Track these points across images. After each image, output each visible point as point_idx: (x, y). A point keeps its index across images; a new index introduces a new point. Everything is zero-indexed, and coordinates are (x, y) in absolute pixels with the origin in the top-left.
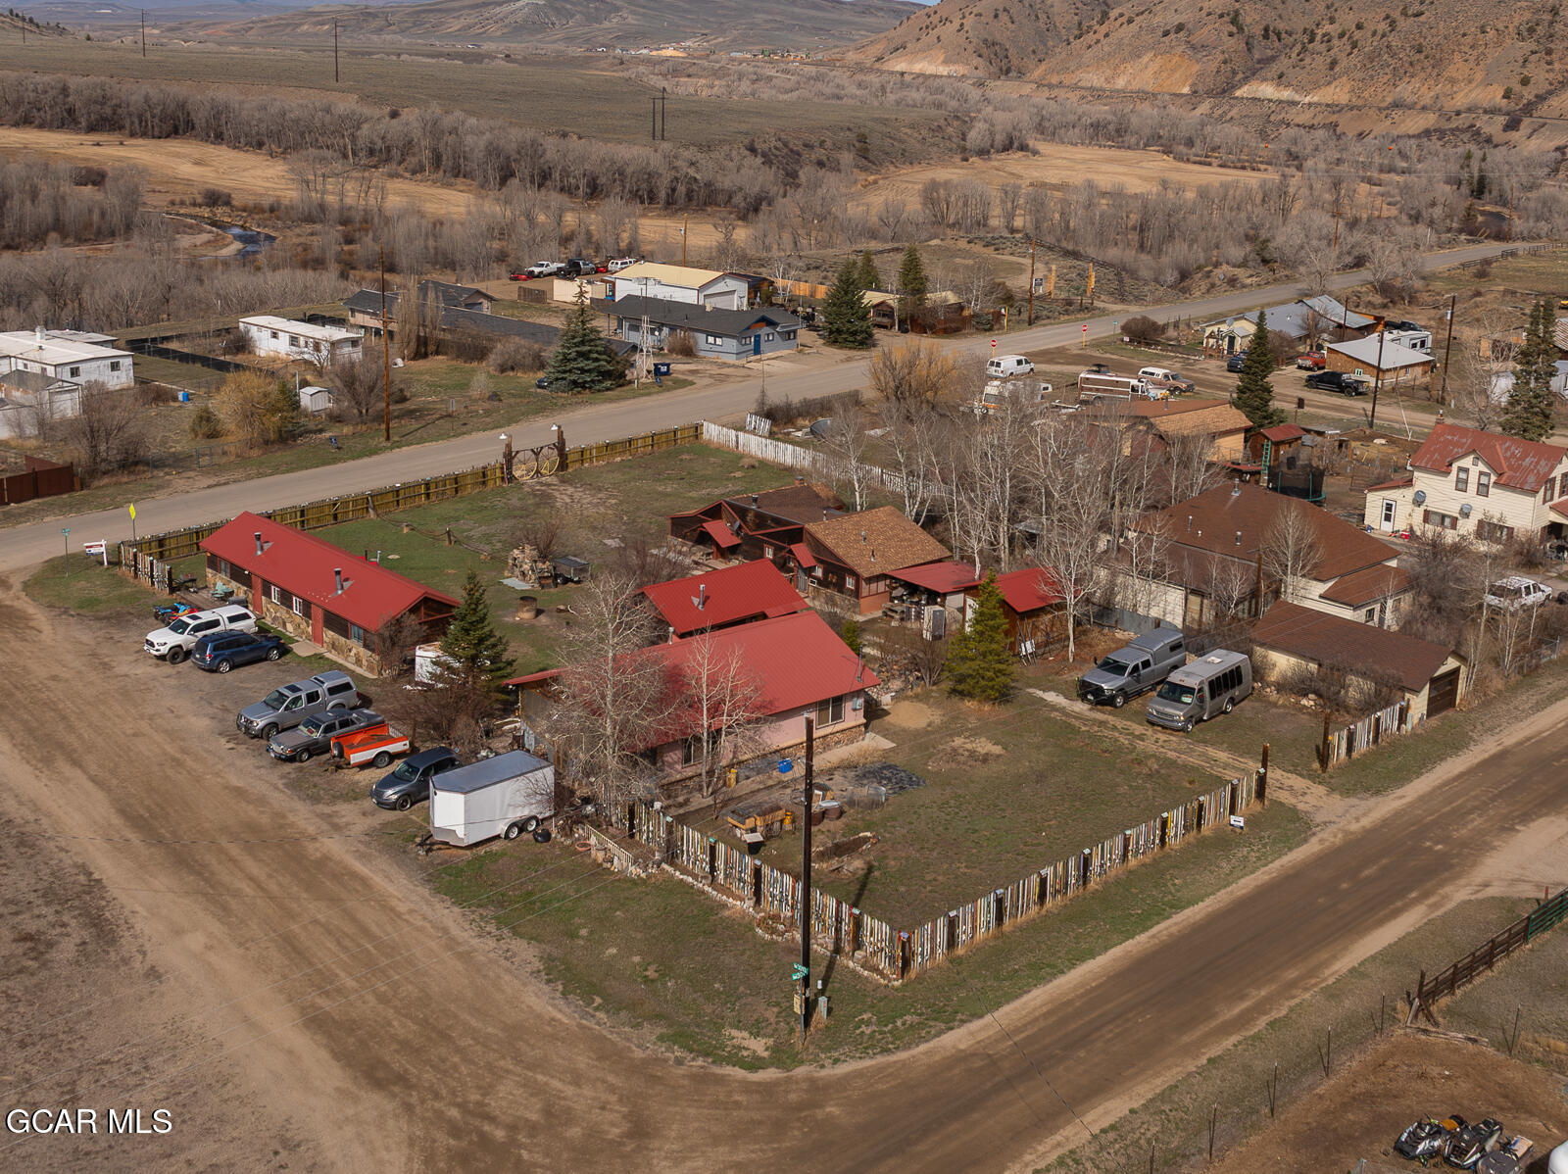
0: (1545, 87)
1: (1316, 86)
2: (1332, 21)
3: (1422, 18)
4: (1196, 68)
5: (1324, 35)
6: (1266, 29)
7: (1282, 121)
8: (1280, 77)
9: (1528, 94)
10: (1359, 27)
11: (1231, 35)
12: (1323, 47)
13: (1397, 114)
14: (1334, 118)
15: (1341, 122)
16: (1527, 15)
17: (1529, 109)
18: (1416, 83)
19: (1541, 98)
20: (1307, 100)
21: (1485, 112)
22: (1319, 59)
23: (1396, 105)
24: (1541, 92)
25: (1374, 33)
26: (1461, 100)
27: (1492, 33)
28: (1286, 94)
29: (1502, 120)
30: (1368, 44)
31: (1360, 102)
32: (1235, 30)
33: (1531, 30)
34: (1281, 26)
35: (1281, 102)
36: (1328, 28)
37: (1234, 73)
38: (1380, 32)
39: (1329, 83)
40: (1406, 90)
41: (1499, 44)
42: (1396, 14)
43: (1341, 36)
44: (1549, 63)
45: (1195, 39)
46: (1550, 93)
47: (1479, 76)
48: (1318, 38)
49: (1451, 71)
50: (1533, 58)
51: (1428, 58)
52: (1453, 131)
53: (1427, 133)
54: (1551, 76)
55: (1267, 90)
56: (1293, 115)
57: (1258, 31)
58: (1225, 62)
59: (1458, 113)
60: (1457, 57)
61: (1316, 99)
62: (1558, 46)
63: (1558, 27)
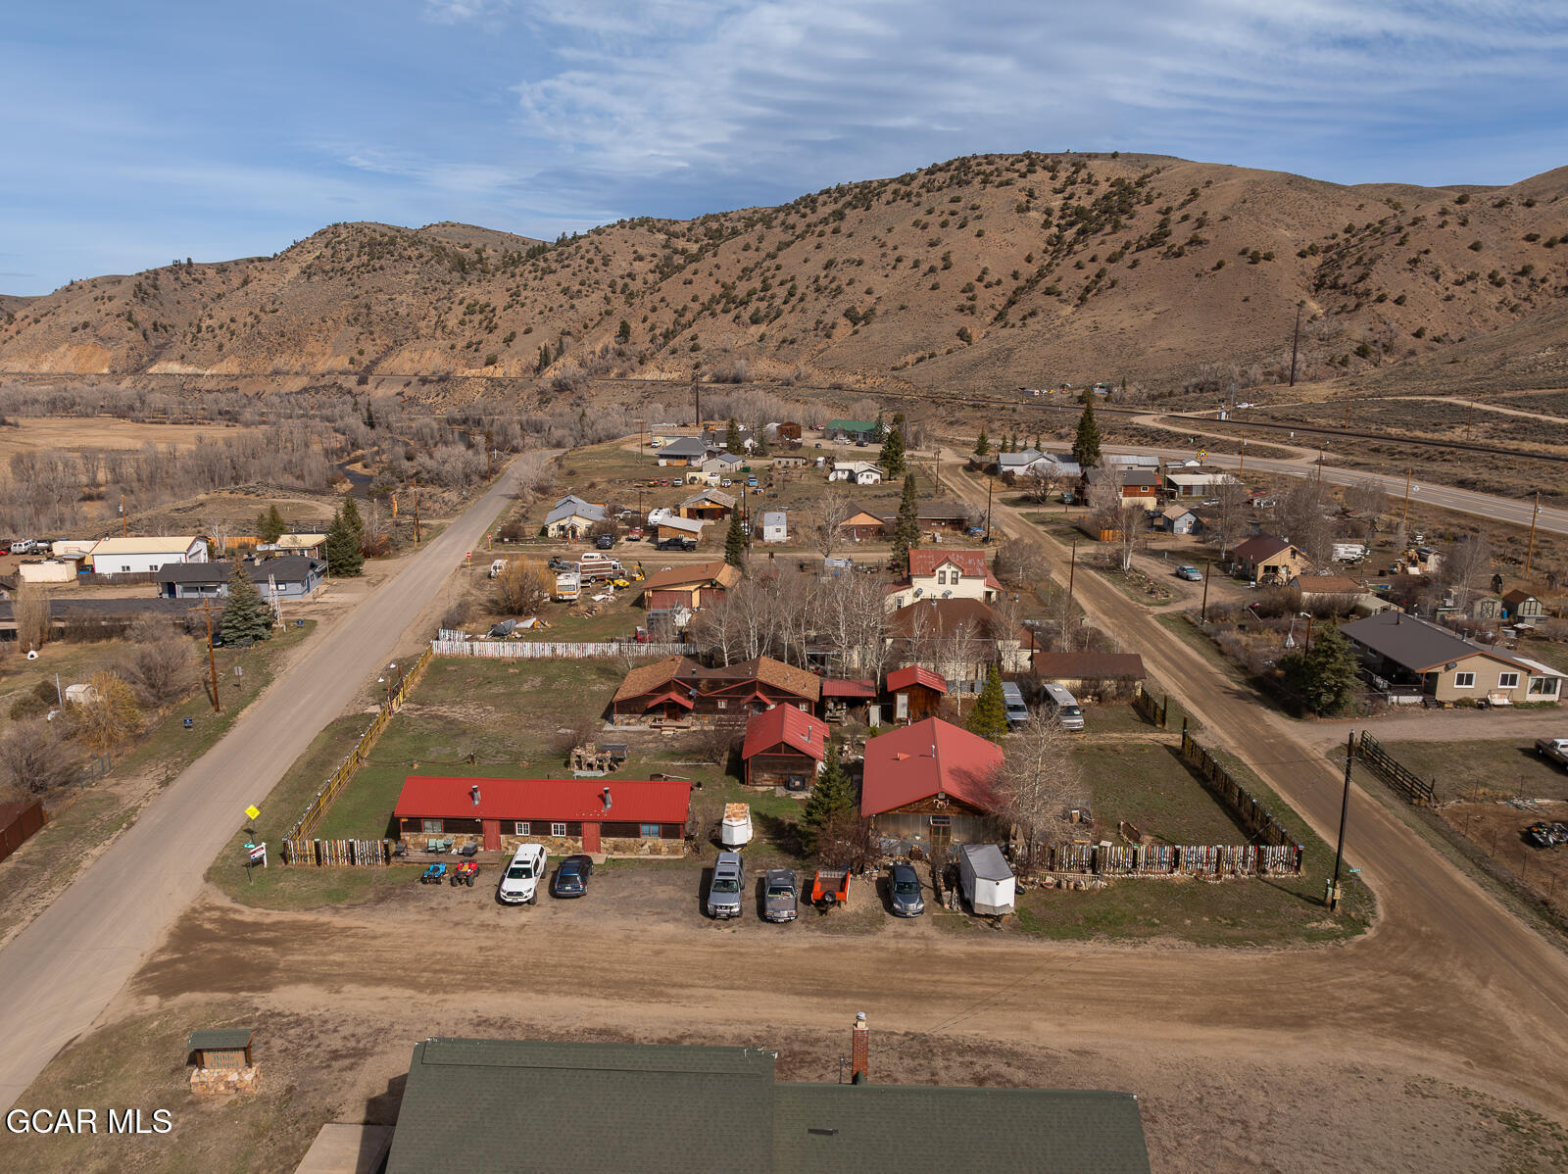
0: (374, 356)
1: (212, 363)
2: (211, 317)
3: (278, 314)
4: (109, 355)
5: (208, 328)
6: (155, 324)
7: (195, 389)
8: (183, 357)
9: (365, 360)
10: (233, 320)
11: (130, 329)
12: (209, 336)
13: (279, 379)
14: (234, 384)
15: (240, 386)
16: (350, 310)
17: (369, 370)
18: (286, 357)
19: (374, 363)
20: (208, 372)
21: (340, 374)
22: (209, 345)
23: (276, 373)
24: (373, 359)
25: (245, 325)
26: (321, 367)
27: (330, 322)
28: (191, 370)
29: (355, 378)
30: (244, 333)
31: (250, 372)
32: (132, 325)
33: (356, 319)
34: (165, 322)
35: (189, 375)
36: (209, 322)
37: (141, 357)
38: (249, 324)
39: (222, 360)
40: (279, 362)
41: (337, 329)
42: (257, 311)
43: (221, 327)
44: (373, 340)
45: (101, 333)
46: (379, 359)
47: (329, 351)
48: (204, 329)
49: (309, 348)
50: (361, 337)
51: (290, 339)
52: (324, 387)
53: (305, 390)
54: (376, 348)
55: (175, 368)
56: (200, 383)
57: (149, 326)
58: (132, 349)
59: (323, 376)
60: (310, 338)
61: (214, 372)
62: (377, 329)
63: (373, 317)
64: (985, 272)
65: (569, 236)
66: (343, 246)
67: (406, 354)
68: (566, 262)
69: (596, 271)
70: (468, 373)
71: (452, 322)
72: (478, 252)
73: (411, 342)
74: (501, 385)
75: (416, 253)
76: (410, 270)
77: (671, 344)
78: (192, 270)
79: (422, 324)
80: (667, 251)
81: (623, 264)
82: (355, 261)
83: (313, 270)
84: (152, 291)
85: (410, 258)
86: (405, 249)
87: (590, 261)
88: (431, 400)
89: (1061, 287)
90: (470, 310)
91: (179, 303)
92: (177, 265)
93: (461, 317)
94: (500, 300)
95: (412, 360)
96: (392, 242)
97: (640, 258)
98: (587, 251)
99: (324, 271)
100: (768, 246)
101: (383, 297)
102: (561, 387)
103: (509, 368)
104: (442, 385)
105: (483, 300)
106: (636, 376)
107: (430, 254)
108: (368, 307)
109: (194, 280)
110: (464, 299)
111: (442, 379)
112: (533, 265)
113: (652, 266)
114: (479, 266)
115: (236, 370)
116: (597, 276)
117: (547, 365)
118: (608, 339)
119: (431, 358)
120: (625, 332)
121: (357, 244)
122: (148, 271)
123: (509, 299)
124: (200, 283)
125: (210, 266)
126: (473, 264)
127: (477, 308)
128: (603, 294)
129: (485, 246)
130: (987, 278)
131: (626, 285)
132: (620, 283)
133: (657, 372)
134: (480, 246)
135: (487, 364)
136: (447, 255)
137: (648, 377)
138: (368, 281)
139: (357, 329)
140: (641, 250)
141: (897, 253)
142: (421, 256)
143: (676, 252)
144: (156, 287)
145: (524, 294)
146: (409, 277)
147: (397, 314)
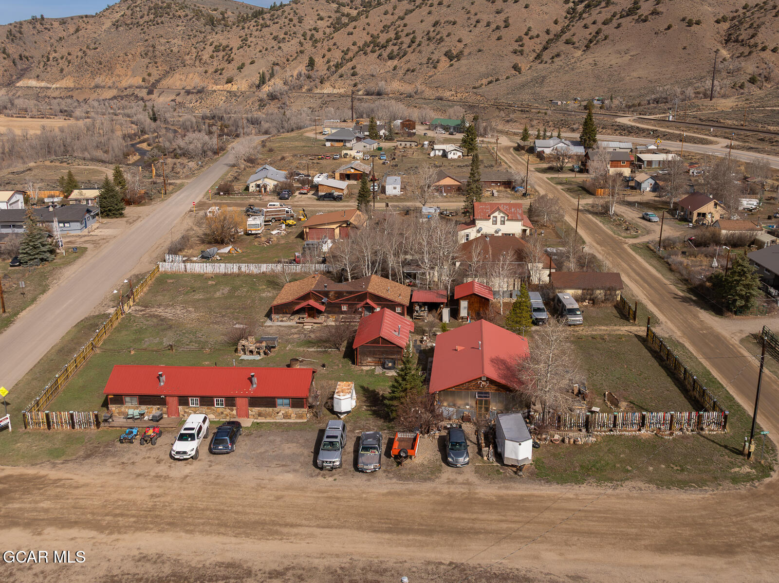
0: (157, 77)
1: (57, 80)
2: (55, 51)
3: (97, 50)
5: (54, 58)
6: (20, 56)
7: (46, 96)
8: (38, 77)
9: (152, 80)
10: (69, 54)
11: (5, 58)
12: (55, 63)
13: (99, 90)
14: (70, 93)
15: (74, 95)
16: (143, 49)
17: (154, 85)
18: (103, 77)
19: (158, 81)
20: (54, 86)
21: (137, 87)
22: (54, 69)
23: (97, 87)
24: (157, 79)
25: (77, 57)
26: (125, 83)
27: (130, 56)
28: (43, 84)
29: (145, 91)
30: (76, 62)
31: (80, 86)
32: (6, 56)
33: (146, 54)
34: (27, 54)
35: (42, 88)
36: (54, 55)
37: (12, 76)
38: (80, 56)
39: (63, 79)
40: (99, 80)
41: (134, 60)
42: (84, 49)
43: (62, 58)
44: (157, 67)
46: (160, 79)
47: (130, 73)
48: (51, 59)
49: (117, 72)
50: (150, 65)
51: (105, 66)
52: (126, 96)
53: (115, 98)
54: (159, 72)
55: (33, 83)
56: (49, 93)
57: (17, 57)
58: (6, 71)
59: (126, 89)
60: (118, 66)
61: (58, 86)
62: (159, 60)
63: (157, 53)
64: (529, 29)
65: (278, 4)
66: (138, 9)
67: (177, 76)
68: (276, 21)
69: (294, 26)
70: (215, 88)
71: (206, 57)
72: (222, 13)
73: (180, 68)
74: (236, 96)
75: (184, 13)
76: (180, 24)
77: (340, 71)
78: (44, 22)
79: (187, 57)
80: (338, 15)
81: (311, 22)
82: (146, 18)
83: (119, 23)
84: (18, 35)
85: (180, 17)
86: (177, 11)
87: (291, 20)
88: (192, 105)
89: (575, 39)
90: (217, 49)
91: (36, 43)
92: (34, 19)
93: (211, 53)
94: (235, 43)
95: (181, 80)
96: (169, 6)
97: (321, 19)
98: (289, 14)
99: (126, 24)
100: (399, 12)
101: (163, 41)
102: (272, 97)
103: (241, 85)
104: (200, 95)
105: (224, 43)
106: (318, 91)
107: (192, 14)
108: (153, 46)
109: (46, 29)
110: (213, 42)
111: (199, 92)
112: (256, 22)
113: (329, 24)
114: (223, 22)
115: (72, 85)
116: (295, 29)
117: (264, 83)
118: (302, 68)
119: (194, 79)
120: (311, 64)
121: (147, 7)
122: (16, 23)
123: (241, 43)
124: (49, 30)
125: (56, 20)
126: (219, 21)
127: (221, 48)
128: (298, 40)
129: (226, 10)
130: (531, 34)
131: (313, 35)
132: (309, 34)
133: (331, 89)
134: (224, 10)
135: (227, 83)
136: (203, 15)
137: (325, 91)
138: (154, 31)
139: (147, 60)
140: (322, 14)
141: (477, 17)
142: (187, 15)
143: (343, 15)
144: (21, 33)
145: (250, 39)
146: (179, 28)
147: (172, 51)
